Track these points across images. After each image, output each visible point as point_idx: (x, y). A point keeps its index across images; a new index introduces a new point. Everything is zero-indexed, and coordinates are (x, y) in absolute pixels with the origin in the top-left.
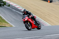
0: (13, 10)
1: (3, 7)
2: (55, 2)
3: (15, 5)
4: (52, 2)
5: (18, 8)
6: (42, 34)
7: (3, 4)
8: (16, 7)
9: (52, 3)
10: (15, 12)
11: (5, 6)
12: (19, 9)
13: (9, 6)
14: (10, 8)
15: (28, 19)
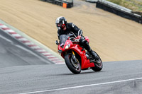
2: (79, 7)
4: (73, 6)
6: (51, 84)
9: (72, 8)
15: (71, 46)
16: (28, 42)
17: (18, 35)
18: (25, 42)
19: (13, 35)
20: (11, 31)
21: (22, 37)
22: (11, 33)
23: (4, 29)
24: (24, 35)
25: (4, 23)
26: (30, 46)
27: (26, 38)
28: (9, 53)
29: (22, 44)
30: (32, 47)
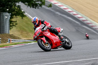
0: (57, 13)
1: (40, 7)
3: (60, 4)
5: (65, 9)
7: (40, 3)
8: (62, 7)
10: (60, 16)
11: (43, 6)
12: (67, 10)
13: (50, 6)
14: (52, 9)
16: (91, 23)
17: (84, 19)
18: (88, 23)
19: (81, 19)
20: (79, 16)
21: (86, 20)
22: (79, 18)
23: (75, 15)
24: (88, 19)
25: (74, 10)
26: (92, 26)
27: (89, 21)
28: (77, 31)
29: (87, 25)
30: (94, 27)
